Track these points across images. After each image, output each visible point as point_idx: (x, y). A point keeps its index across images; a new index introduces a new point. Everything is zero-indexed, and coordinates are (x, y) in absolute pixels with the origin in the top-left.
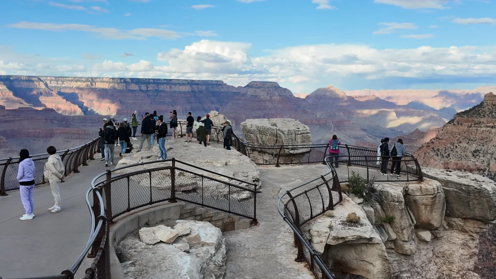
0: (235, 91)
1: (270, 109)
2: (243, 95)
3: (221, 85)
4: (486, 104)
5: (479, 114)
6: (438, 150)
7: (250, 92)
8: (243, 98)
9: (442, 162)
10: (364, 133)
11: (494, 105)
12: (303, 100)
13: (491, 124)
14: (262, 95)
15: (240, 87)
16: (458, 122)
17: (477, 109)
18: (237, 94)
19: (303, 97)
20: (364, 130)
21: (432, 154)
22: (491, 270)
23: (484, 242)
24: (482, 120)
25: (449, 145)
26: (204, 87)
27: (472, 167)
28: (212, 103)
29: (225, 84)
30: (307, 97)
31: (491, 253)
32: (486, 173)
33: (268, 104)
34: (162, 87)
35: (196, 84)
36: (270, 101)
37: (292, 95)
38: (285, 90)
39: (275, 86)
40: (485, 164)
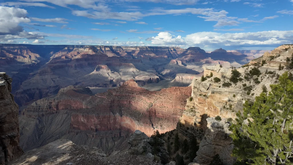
4: (264, 56)
11: (268, 57)
17: (260, 58)
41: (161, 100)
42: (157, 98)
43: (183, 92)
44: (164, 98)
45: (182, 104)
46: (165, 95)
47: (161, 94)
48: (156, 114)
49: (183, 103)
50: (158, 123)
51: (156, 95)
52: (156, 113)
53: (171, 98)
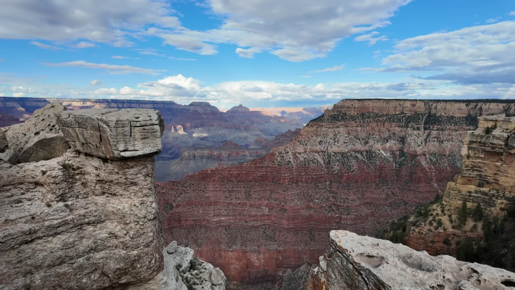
0: (182, 108)
1: (205, 119)
2: (188, 110)
3: (173, 104)
5: (322, 121)
6: (301, 141)
7: (192, 108)
8: (188, 112)
9: (303, 148)
10: (260, 133)
11: (329, 116)
12: (225, 113)
13: (328, 126)
14: (200, 110)
15: (185, 106)
16: (311, 126)
17: (320, 118)
18: (184, 109)
19: (225, 111)
20: (260, 131)
21: (298, 143)
22: (330, 207)
23: (326, 191)
24: (323, 124)
25: (307, 139)
26: (162, 105)
27: (319, 150)
28: (168, 115)
29: (176, 104)
30: (228, 112)
31: (329, 198)
32: (326, 153)
33: (204, 116)
34: (133, 105)
35: (156, 103)
36: (205, 114)
37: (218, 110)
38: (214, 107)
39: (208, 105)
40: (326, 148)
41: (188, 194)
42: (179, 193)
43: (224, 177)
44: (192, 192)
45: (226, 197)
46: (193, 185)
47: (186, 185)
48: (182, 222)
49: (228, 194)
50: (187, 239)
51: (176, 188)
52: (180, 221)
53: (205, 188)
